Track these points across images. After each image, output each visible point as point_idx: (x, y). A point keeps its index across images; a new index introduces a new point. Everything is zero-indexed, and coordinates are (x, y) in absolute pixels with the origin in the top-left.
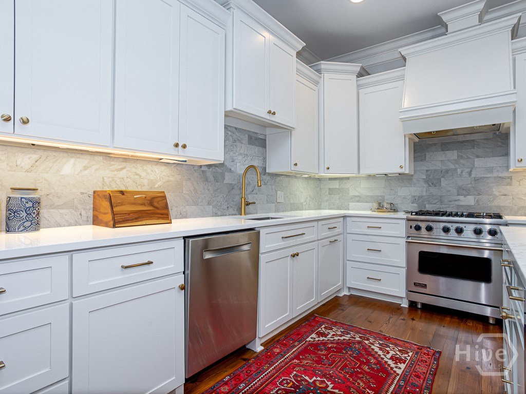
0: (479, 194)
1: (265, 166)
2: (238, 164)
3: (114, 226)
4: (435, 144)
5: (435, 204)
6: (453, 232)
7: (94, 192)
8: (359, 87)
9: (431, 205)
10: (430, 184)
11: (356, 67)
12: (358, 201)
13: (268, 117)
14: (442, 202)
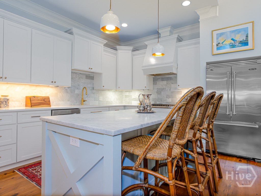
0: (173, 98)
1: (93, 87)
2: (81, 87)
3: (31, 107)
4: (160, 78)
7: (26, 97)
8: (133, 55)
9: (158, 102)
10: (158, 94)
11: (131, 48)
12: (135, 100)
13: (89, 70)
14: (162, 101)
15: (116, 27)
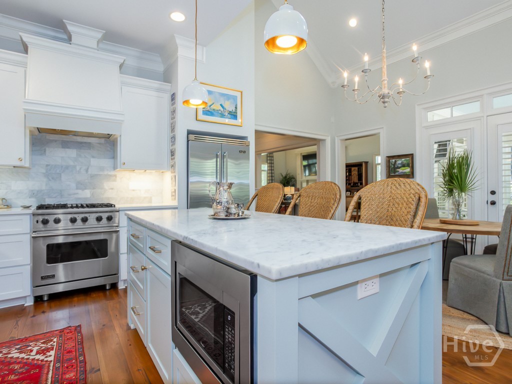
0: (94, 188)
4: (56, 141)
5: (55, 198)
6: (79, 221)
10: (50, 178)
14: (62, 196)
15: (297, 37)
